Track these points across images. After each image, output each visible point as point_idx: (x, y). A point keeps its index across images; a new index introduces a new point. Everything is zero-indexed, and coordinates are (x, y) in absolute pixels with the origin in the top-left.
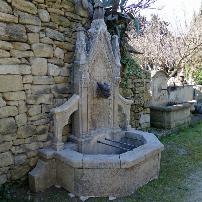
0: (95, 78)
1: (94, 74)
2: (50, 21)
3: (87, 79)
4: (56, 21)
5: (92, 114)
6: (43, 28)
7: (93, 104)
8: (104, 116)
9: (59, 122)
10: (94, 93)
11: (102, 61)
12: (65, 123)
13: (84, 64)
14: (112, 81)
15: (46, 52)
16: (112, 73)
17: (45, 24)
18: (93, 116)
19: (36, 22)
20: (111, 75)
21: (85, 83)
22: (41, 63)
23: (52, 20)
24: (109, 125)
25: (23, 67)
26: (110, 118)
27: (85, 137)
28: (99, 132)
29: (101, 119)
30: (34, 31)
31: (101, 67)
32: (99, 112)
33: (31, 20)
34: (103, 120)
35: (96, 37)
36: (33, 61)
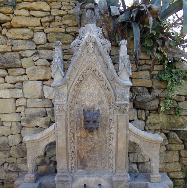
0: (83, 103)
1: (81, 98)
2: (48, 41)
3: (62, 105)
4: (53, 41)
5: (79, 149)
6: (37, 51)
7: (81, 137)
8: (101, 154)
9: (29, 151)
10: (81, 122)
11: (95, 80)
12: (38, 153)
13: (58, 87)
14: (113, 106)
15: (40, 75)
16: (113, 96)
17: (40, 46)
18: (79, 151)
19: (29, 47)
20: (111, 99)
21: (61, 109)
22: (33, 86)
23: (49, 41)
24: (110, 167)
25: (14, 91)
26: (112, 158)
27: (61, 175)
28: (88, 174)
29: (95, 157)
30: (26, 56)
31: (93, 88)
32: (92, 148)
33: (24, 45)
34: (98, 159)
35: (78, 50)
36: (25, 84)
